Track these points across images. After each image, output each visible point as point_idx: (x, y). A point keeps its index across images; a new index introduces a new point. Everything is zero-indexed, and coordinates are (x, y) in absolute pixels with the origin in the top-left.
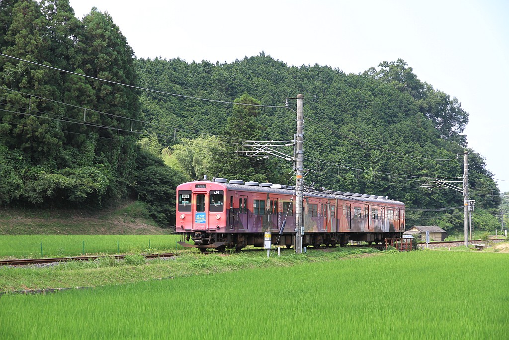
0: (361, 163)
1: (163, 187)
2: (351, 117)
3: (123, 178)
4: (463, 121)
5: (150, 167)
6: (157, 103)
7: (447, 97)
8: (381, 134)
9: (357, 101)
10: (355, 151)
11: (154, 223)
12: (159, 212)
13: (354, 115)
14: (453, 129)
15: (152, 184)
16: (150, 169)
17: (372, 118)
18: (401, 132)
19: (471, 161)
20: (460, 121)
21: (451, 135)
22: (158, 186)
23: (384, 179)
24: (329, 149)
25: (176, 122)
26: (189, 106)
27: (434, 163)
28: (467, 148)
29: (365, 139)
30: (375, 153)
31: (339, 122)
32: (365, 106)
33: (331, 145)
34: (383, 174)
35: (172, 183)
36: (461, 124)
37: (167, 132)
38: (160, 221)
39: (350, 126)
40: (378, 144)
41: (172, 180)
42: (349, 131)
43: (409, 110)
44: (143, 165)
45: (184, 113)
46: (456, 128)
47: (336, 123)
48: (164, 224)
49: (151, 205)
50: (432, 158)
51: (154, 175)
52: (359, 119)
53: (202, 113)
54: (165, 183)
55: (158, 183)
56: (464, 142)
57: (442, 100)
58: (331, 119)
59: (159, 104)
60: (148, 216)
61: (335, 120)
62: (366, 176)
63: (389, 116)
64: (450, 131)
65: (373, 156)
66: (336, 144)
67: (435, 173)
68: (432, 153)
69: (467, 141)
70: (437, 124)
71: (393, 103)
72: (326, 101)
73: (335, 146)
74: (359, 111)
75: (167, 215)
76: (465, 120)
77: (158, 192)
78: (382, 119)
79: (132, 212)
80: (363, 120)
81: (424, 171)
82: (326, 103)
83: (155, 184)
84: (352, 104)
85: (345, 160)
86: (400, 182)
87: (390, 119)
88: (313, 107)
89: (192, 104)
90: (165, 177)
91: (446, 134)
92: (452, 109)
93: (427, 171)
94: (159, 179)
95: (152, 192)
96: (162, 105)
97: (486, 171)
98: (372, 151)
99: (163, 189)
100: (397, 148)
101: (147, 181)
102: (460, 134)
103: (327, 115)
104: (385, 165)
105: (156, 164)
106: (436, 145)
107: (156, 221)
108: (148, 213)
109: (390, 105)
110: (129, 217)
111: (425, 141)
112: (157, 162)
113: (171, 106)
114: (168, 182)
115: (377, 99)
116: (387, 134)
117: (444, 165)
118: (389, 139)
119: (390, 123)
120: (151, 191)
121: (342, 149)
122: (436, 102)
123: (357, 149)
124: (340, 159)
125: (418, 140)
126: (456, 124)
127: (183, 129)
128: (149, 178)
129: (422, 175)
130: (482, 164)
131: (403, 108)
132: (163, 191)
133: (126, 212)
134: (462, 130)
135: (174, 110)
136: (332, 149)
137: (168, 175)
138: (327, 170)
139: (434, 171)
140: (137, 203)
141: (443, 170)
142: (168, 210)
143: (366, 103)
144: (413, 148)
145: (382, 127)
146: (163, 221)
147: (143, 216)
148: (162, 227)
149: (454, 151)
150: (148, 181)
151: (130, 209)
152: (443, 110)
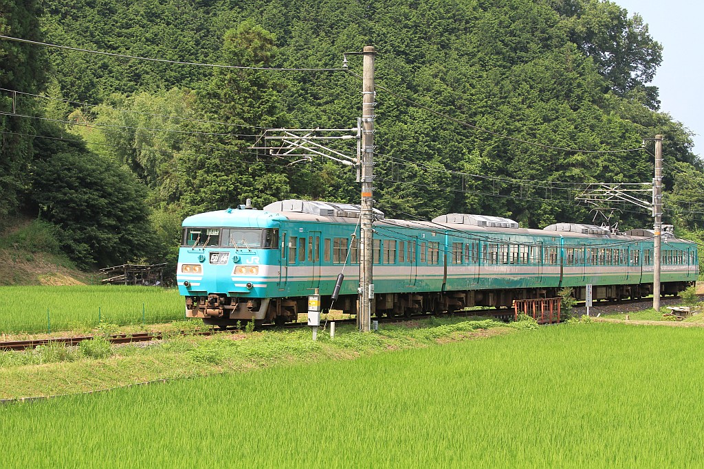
0: (457, 141)
1: (86, 193)
2: (438, 50)
3: (12, 177)
4: (653, 60)
5: (60, 155)
6: (60, 21)
7: (621, 12)
8: (497, 84)
9: (449, 18)
10: (446, 115)
11: (68, 262)
12: (78, 241)
13: (444, 46)
14: (633, 74)
15: (65, 187)
16: (60, 159)
17: (479, 51)
18: (533, 80)
19: (666, 137)
20: (645, 60)
21: (629, 87)
22: (77, 191)
23: (501, 171)
24: (396, 113)
25: (96, 58)
26: (122, 27)
27: (598, 141)
28: (659, 112)
29: (464, 92)
30: (484, 121)
31: (417, 60)
32: (465, 29)
33: (398, 105)
34: (498, 163)
35: (102, 186)
36: (647, 65)
37: (79, 79)
38: (79, 258)
39: (437, 68)
40: (489, 103)
41: (102, 180)
42: (435, 76)
43: (550, 38)
44: (46, 150)
45: (113, 40)
46: (639, 73)
47: (409, 62)
48: (87, 263)
49: (62, 227)
50: (593, 131)
51: (69, 170)
52: (454, 54)
53: (147, 40)
54: (90, 185)
55: (76, 186)
56: (654, 100)
57: (612, 19)
58: (398, 53)
59: (63, 23)
60: (57, 249)
61: (406, 54)
62: (467, 166)
63: (511, 48)
64: (626, 79)
65: (480, 127)
66: (409, 102)
67: (599, 161)
68: (593, 122)
69: (658, 98)
70: (603, 64)
71: (518, 24)
72: (390, 17)
73: (408, 105)
74: (454, 38)
75: (92, 246)
76: (656, 59)
77: (75, 202)
78: (498, 53)
79: (28, 242)
80: (462, 55)
81: (578, 157)
82: (389, 21)
83: (71, 187)
84: (439, 24)
85: (427, 135)
86: (532, 177)
87: (514, 54)
88: (364, 28)
89: (127, 23)
90: (88, 175)
91: (619, 85)
92: (632, 37)
93: (584, 157)
94: (78, 178)
95: (65, 204)
96: (68, 26)
97: (693, 157)
98: (479, 117)
99: (86, 197)
100: (527, 111)
101: (54, 181)
102: (647, 85)
103: (392, 45)
104: (504, 145)
105: (72, 149)
106: (601, 107)
107: (73, 259)
108: (57, 243)
109: (513, 27)
110: (22, 251)
111: (580, 98)
112: (72, 145)
113: (88, 27)
114: (95, 183)
115: (488, 15)
116: (507, 85)
117: (615, 145)
118: (512, 93)
119: (513, 62)
120: (62, 201)
121: (420, 113)
122: (600, 22)
123: (450, 112)
124: (416, 133)
125: (567, 96)
126: (639, 65)
127: (111, 72)
128: (59, 175)
129: (573, 165)
130: (686, 144)
131: (538, 33)
132: (86, 201)
133: (17, 242)
134: (650, 77)
135: (92, 35)
136: (401, 112)
137: (94, 171)
138: (391, 154)
139: (597, 157)
140: (38, 223)
141: (614, 155)
142: (96, 238)
143: (467, 22)
144: (557, 112)
145: (497, 70)
146: (85, 258)
147: (47, 248)
148: (84, 270)
149: (634, 117)
150: (58, 182)
151: (24, 235)
152: (613, 38)
